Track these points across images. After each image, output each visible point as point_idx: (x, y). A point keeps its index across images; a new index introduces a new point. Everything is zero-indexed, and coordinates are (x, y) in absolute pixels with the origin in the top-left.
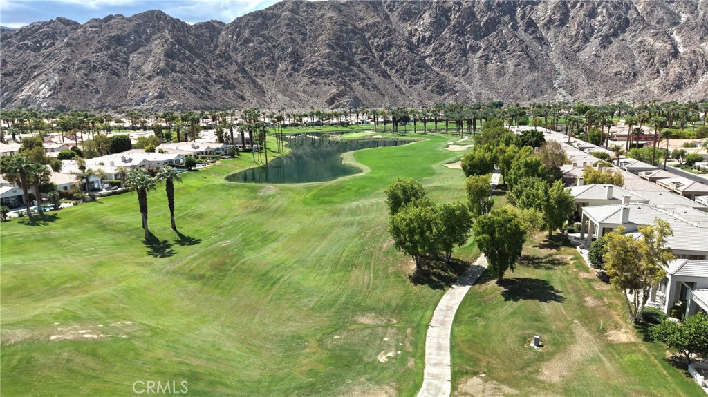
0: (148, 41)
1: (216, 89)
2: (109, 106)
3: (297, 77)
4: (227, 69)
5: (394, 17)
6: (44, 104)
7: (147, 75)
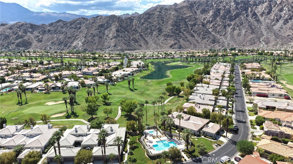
0: (111, 26)
1: (132, 43)
2: (99, 49)
3: (160, 37)
4: (136, 35)
5: (198, 12)
6: (81, 48)
7: (110, 38)
